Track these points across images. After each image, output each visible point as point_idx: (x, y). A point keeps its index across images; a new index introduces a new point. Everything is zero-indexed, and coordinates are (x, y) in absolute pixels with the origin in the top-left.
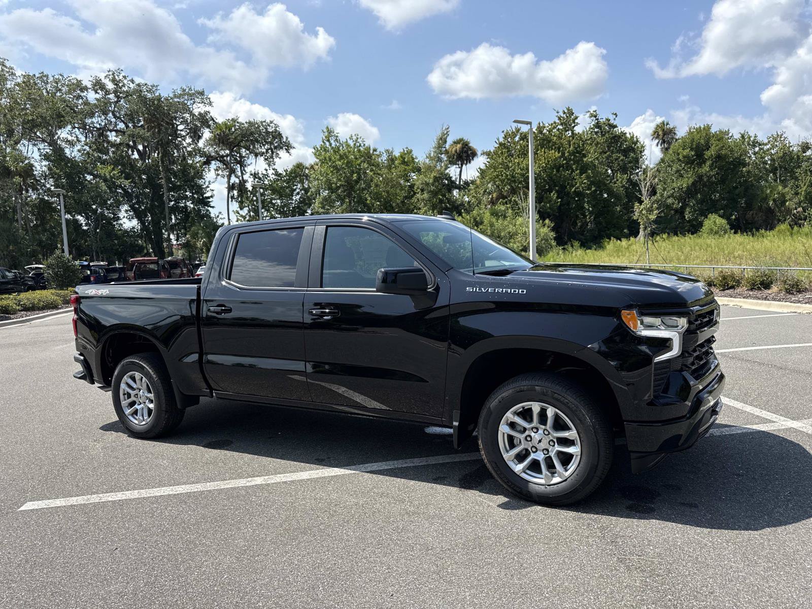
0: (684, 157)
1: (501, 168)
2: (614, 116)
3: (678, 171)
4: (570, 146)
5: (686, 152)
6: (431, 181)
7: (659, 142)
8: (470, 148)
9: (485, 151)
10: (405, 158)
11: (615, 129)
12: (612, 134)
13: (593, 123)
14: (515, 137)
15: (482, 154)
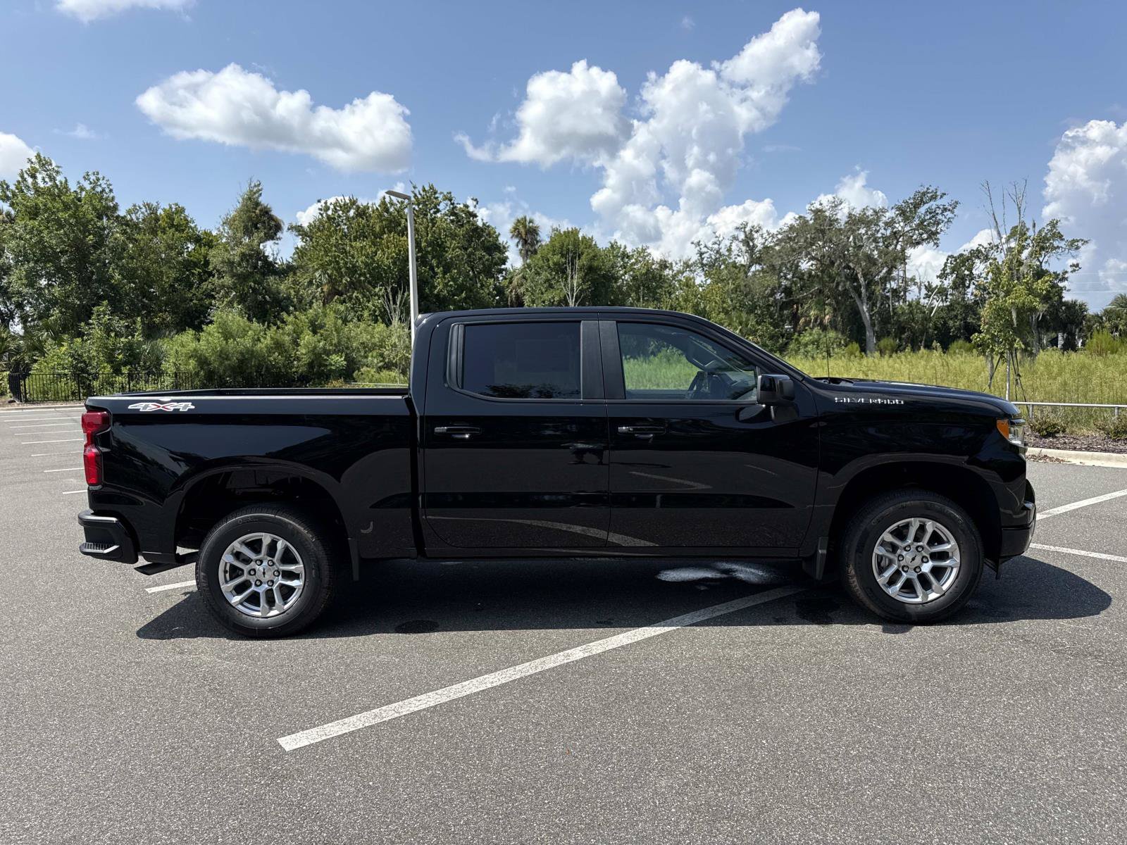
0: (555, 264)
1: (335, 251)
2: (475, 203)
3: (547, 280)
4: (428, 234)
5: (556, 258)
6: (237, 259)
7: (518, 242)
8: (271, 218)
9: (294, 225)
10: (174, 219)
11: (475, 219)
12: (473, 225)
13: (448, 208)
14: (348, 211)
15: (289, 229)
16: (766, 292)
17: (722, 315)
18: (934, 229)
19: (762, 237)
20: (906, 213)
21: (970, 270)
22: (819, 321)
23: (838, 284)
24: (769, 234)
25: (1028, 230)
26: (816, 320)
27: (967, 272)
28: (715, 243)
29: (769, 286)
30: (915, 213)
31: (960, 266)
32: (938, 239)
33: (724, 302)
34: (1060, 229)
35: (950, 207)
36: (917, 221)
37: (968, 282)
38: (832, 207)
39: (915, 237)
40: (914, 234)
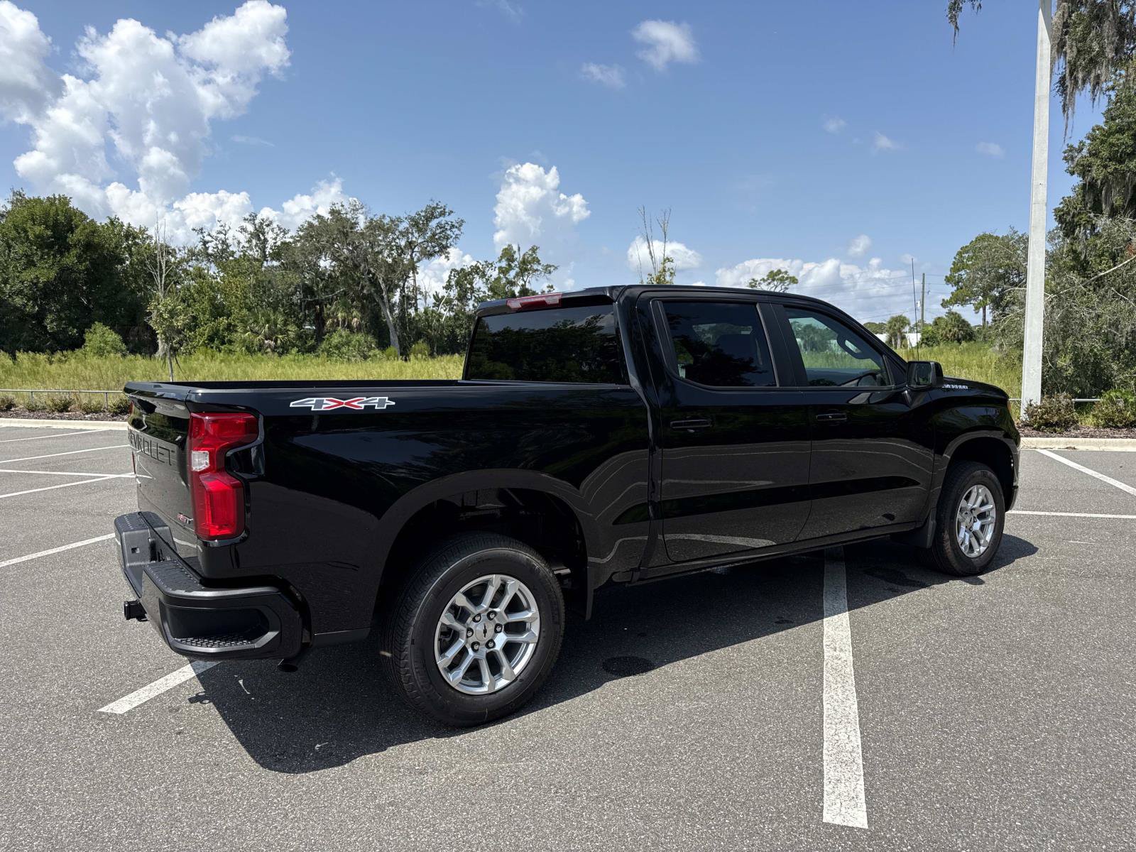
16: (290, 290)
17: (245, 311)
18: (444, 243)
19: (273, 231)
20: (419, 224)
21: (471, 283)
22: (347, 323)
23: (363, 288)
24: (280, 229)
25: (515, 252)
26: (344, 321)
27: (469, 286)
28: (220, 232)
29: (292, 283)
30: (427, 226)
31: (462, 279)
32: (448, 253)
33: (246, 298)
34: (539, 255)
35: (456, 225)
36: (429, 234)
37: (469, 294)
38: (353, 210)
39: (428, 249)
40: (428, 246)
